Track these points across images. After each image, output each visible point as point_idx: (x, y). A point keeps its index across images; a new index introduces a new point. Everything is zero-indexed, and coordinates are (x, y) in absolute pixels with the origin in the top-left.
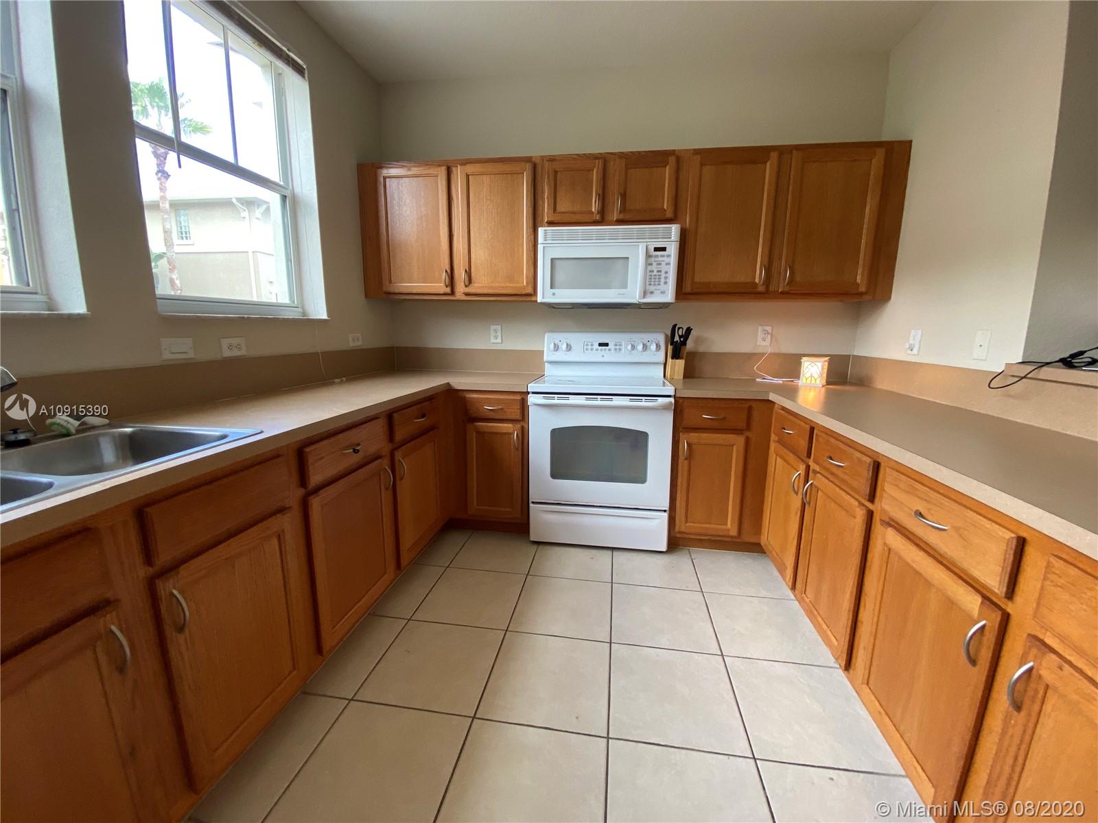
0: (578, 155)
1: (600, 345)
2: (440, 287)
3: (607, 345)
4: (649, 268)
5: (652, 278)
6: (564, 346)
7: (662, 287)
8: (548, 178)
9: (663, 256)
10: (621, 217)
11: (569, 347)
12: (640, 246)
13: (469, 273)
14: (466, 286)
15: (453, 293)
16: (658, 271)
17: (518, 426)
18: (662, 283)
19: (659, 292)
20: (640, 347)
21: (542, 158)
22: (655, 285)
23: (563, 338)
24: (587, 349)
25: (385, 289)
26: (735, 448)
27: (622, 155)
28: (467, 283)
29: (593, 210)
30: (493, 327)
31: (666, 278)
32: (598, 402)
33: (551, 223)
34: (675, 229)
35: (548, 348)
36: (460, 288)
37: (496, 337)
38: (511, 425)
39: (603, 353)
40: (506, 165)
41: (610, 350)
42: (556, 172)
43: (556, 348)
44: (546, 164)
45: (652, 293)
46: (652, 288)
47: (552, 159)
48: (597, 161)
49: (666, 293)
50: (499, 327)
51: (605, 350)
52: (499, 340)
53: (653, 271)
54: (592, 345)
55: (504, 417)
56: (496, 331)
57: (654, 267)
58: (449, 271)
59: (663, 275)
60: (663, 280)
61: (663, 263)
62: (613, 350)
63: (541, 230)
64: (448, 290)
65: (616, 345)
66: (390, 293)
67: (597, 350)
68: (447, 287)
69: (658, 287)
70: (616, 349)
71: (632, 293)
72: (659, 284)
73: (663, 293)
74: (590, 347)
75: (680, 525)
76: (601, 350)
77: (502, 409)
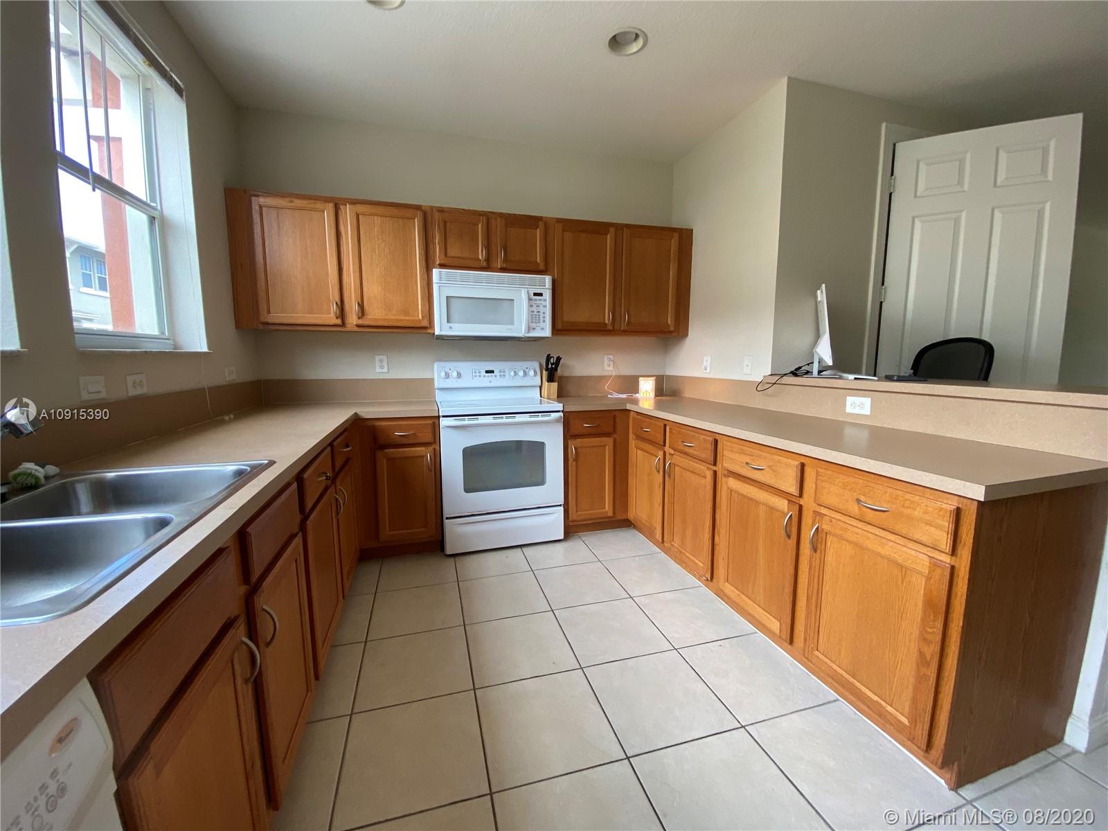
0: (463, 210)
1: (487, 372)
2: (331, 317)
3: (492, 372)
4: (532, 309)
5: (534, 318)
6: (455, 374)
7: (542, 324)
8: (439, 226)
9: (540, 300)
10: (505, 266)
11: (459, 375)
12: (523, 291)
13: (361, 306)
14: (359, 318)
15: (343, 324)
16: (538, 312)
17: (431, 449)
18: (541, 321)
19: (539, 328)
20: (521, 373)
21: (432, 208)
22: (536, 323)
23: (453, 367)
24: (475, 376)
25: (262, 319)
26: (607, 447)
27: (501, 215)
28: (360, 315)
29: (480, 258)
30: (377, 358)
31: (544, 317)
32: (504, 420)
33: (442, 266)
34: (548, 279)
35: (439, 374)
36: (353, 319)
37: (382, 367)
38: (423, 448)
39: (490, 379)
40: (400, 210)
41: (495, 376)
42: (445, 222)
43: (447, 376)
44: (437, 215)
45: (534, 329)
46: (533, 325)
47: (441, 210)
48: (481, 217)
49: (545, 331)
50: (384, 358)
51: (492, 376)
52: (385, 370)
53: (533, 312)
54: (480, 372)
55: (416, 441)
56: (381, 361)
57: (534, 308)
58: (339, 303)
59: (542, 315)
60: (542, 319)
61: (541, 306)
62: (498, 377)
63: (435, 272)
64: (339, 322)
65: (500, 372)
66: (268, 324)
67: (484, 376)
68: (337, 318)
69: (539, 325)
70: (501, 376)
71: (519, 329)
72: (539, 322)
73: (542, 329)
74: (478, 374)
75: (573, 516)
76: (488, 376)
77: (414, 434)
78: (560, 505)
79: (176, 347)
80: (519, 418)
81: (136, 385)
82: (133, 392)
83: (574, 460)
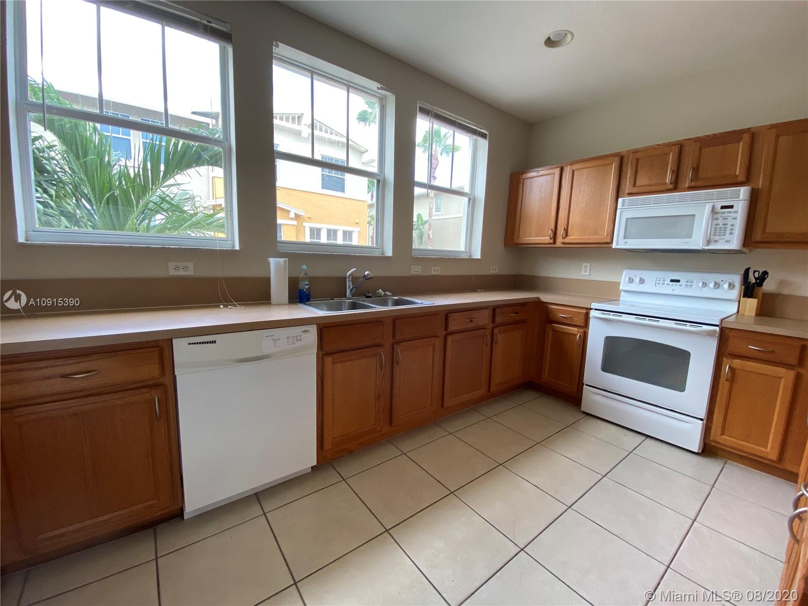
0: (658, 145)
1: (672, 281)
2: (546, 239)
3: (678, 281)
4: (715, 222)
5: (716, 230)
6: (638, 280)
7: (727, 237)
8: (631, 165)
9: (730, 212)
10: (693, 184)
11: (642, 281)
12: (707, 206)
13: (566, 230)
14: (563, 238)
15: (554, 242)
16: (724, 225)
17: (582, 330)
18: (728, 234)
19: (724, 241)
20: (712, 285)
21: (628, 151)
22: (719, 235)
23: (637, 274)
24: (659, 284)
25: (515, 241)
27: (697, 140)
28: (564, 237)
29: (667, 182)
30: (584, 264)
31: (732, 230)
32: (647, 321)
33: (630, 194)
34: (743, 192)
35: (624, 280)
36: (560, 240)
37: (586, 271)
38: (576, 329)
39: (674, 287)
40: (600, 160)
41: (680, 285)
42: (638, 160)
43: (631, 280)
44: (631, 155)
45: (716, 241)
46: (717, 238)
47: (636, 152)
48: (674, 147)
49: (733, 242)
50: (588, 264)
51: (676, 285)
52: (587, 273)
53: (718, 225)
54: (664, 281)
55: (572, 323)
56: (586, 267)
57: (721, 222)
58: (554, 230)
59: (729, 227)
60: (728, 231)
61: (730, 218)
62: (684, 286)
63: (620, 200)
64: (552, 241)
65: (687, 282)
66: (517, 244)
67: (668, 284)
68: (551, 239)
69: (724, 237)
70: (686, 285)
71: (697, 242)
72: (724, 235)
73: (728, 241)
74: (661, 282)
75: (715, 434)
76: (672, 285)
77: (571, 317)
78: (701, 420)
79: (470, 256)
80: (662, 323)
81: (435, 271)
82: (433, 273)
83: (727, 380)
